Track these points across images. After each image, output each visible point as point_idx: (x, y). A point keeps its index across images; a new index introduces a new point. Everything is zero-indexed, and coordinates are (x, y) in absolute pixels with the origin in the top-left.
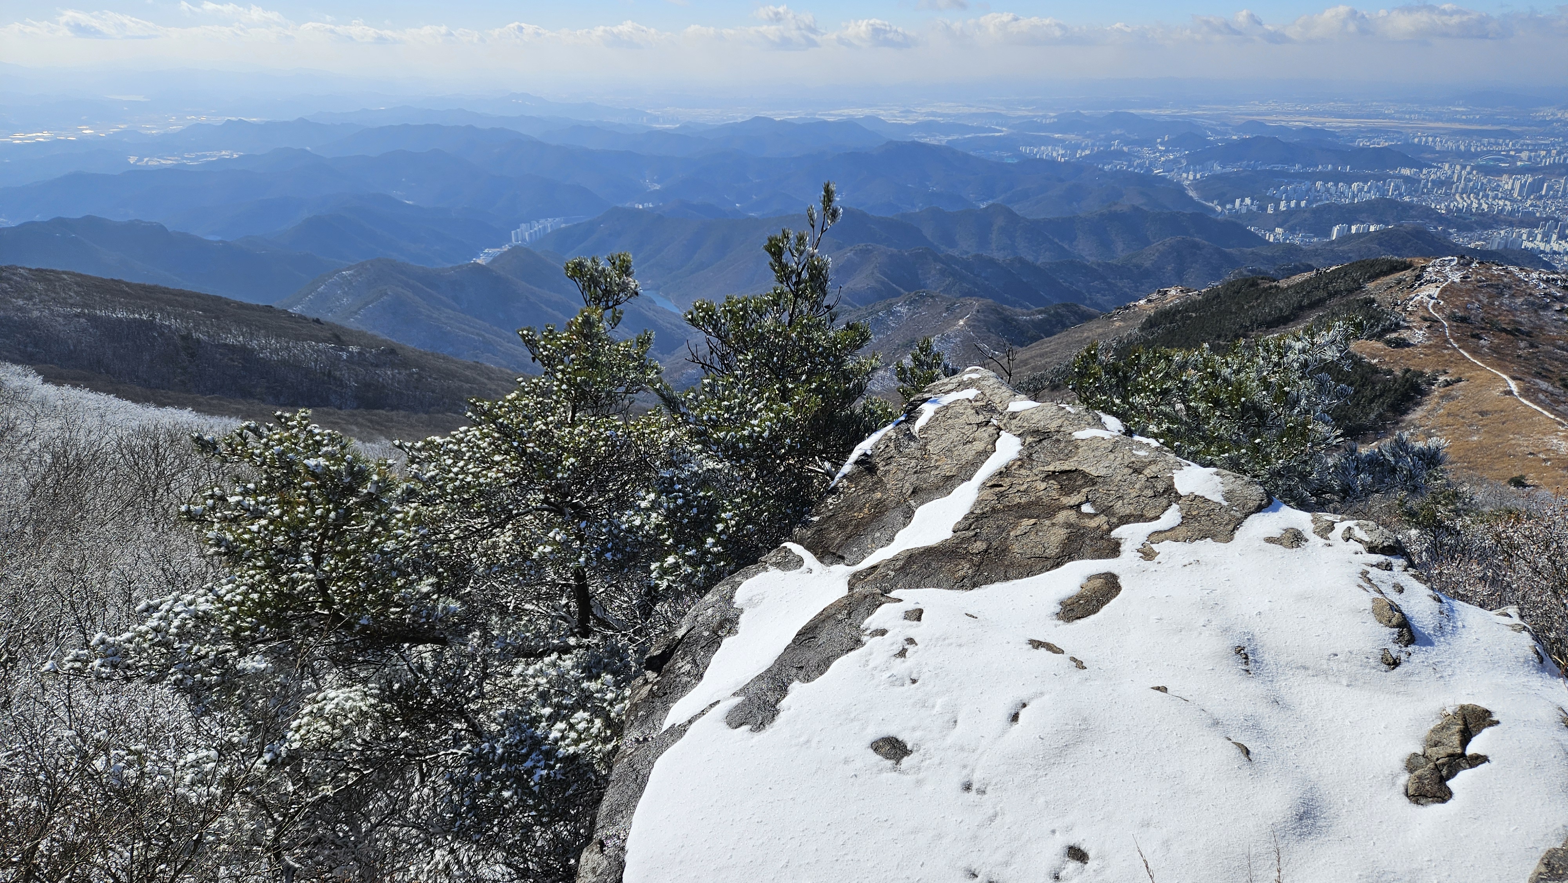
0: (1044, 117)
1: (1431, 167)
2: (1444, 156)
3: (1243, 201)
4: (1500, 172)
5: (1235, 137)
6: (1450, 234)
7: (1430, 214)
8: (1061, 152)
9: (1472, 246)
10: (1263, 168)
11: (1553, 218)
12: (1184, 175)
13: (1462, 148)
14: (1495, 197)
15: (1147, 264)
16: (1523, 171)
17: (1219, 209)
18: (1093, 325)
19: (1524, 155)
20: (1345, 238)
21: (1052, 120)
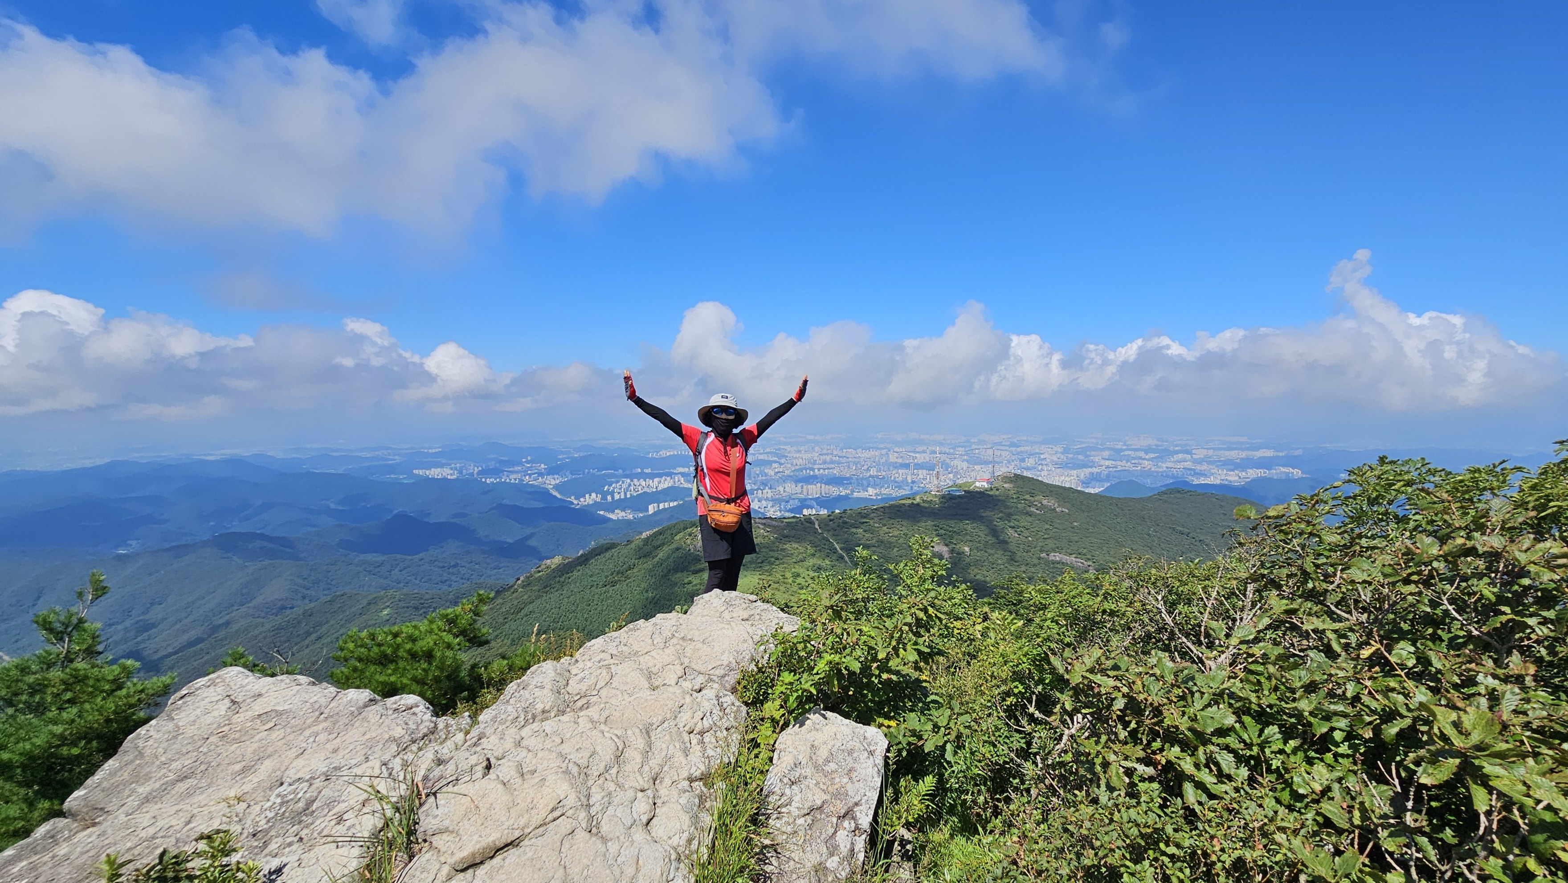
0: (430, 448)
3: (590, 496)
5: (576, 456)
8: (450, 472)
10: (599, 473)
12: (547, 482)
17: (576, 502)
20: (658, 512)
21: (437, 450)
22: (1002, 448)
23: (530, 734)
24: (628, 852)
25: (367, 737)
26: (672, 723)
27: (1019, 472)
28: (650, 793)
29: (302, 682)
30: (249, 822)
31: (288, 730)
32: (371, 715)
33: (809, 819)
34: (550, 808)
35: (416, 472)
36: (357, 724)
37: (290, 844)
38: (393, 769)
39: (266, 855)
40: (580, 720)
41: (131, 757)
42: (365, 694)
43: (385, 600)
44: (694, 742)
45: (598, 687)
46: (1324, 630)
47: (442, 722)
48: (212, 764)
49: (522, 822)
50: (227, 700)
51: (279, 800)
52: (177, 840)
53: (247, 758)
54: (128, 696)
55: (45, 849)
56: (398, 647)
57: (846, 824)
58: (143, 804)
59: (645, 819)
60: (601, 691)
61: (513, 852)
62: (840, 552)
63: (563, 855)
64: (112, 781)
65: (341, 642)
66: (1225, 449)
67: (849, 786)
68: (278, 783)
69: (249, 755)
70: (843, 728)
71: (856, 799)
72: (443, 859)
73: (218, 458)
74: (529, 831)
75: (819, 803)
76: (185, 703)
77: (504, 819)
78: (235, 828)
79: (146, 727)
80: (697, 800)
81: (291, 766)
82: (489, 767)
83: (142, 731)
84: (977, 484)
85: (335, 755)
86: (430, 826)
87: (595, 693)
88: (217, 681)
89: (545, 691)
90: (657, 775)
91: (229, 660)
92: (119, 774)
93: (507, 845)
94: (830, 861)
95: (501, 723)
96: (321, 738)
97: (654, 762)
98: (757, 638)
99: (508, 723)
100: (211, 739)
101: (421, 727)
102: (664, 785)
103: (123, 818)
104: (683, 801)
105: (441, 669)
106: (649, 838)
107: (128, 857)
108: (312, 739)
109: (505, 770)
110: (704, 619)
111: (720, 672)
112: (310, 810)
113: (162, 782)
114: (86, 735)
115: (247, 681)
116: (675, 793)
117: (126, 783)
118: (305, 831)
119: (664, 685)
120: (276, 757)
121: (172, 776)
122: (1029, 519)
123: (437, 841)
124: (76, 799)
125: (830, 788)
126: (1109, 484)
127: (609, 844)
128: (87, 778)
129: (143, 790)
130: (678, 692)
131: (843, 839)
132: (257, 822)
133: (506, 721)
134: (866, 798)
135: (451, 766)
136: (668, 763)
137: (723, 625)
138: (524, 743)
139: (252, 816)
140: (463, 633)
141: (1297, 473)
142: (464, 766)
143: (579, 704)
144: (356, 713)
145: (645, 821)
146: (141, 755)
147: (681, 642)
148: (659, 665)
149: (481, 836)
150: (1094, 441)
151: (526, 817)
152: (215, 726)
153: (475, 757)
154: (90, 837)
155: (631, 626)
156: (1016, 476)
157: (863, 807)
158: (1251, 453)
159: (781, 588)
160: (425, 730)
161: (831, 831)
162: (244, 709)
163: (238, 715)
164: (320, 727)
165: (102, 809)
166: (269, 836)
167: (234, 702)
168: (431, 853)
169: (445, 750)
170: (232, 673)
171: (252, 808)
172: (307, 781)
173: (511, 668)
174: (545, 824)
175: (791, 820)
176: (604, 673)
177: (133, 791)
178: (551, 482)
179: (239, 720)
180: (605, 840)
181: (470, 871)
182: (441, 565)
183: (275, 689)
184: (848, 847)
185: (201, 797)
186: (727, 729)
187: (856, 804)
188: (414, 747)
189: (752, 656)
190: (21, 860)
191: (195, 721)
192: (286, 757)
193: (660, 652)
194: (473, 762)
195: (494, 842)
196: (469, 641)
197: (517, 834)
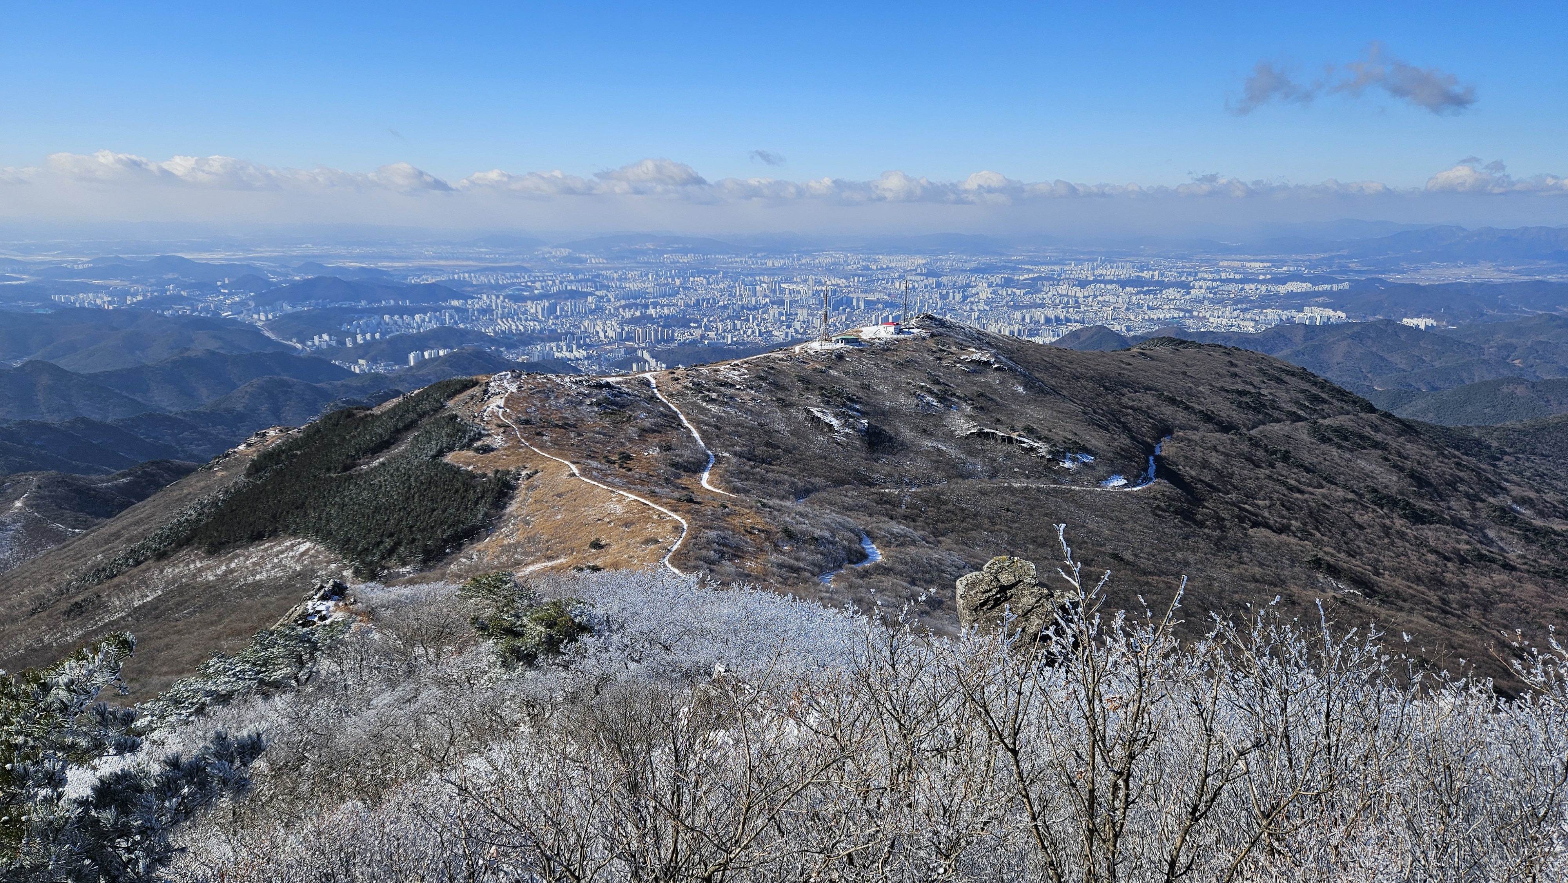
0: (75, 262)
1: (473, 298)
2: (481, 289)
3: (321, 337)
4: (524, 299)
5: (297, 278)
6: (502, 352)
7: (482, 337)
8: (106, 299)
9: (520, 360)
10: (332, 305)
11: (570, 333)
12: (256, 316)
13: (493, 281)
14: (526, 320)
15: (240, 408)
16: (541, 297)
17: (299, 346)
18: (192, 479)
19: (538, 285)
20: (422, 363)
27: (938, 315)
35: (55, 298)
62: (688, 425)
66: (1238, 281)
126: (1067, 331)
141: (1339, 316)
156: (935, 320)
158: (1274, 287)
178: (260, 317)
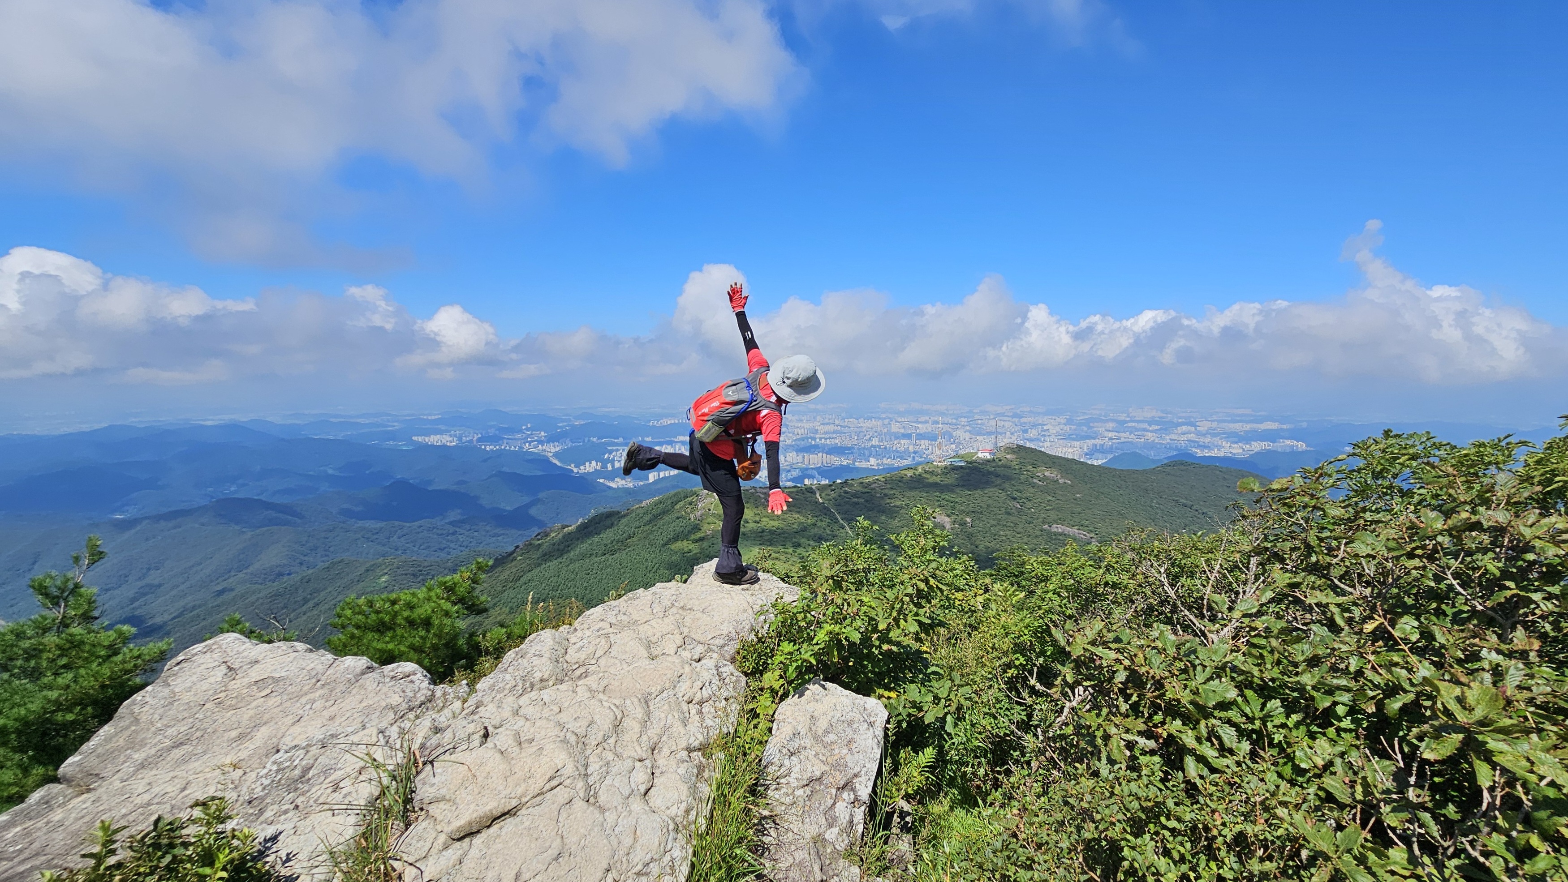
0: (430, 414)
3: (590, 463)
5: (576, 423)
8: (449, 439)
10: (599, 441)
12: (547, 449)
17: (576, 469)
21: (436, 417)
22: (1005, 418)
23: (528, 703)
24: (625, 821)
25: (364, 704)
26: (671, 693)
27: (1021, 443)
28: (648, 763)
29: (299, 648)
30: (245, 789)
31: (285, 697)
32: (368, 683)
33: (808, 790)
34: (547, 777)
35: (415, 438)
36: (354, 692)
37: (286, 812)
38: (390, 737)
39: (262, 823)
40: (578, 689)
41: (127, 722)
42: (362, 662)
43: (383, 567)
44: (693, 712)
45: (597, 656)
46: (1328, 604)
47: (439, 690)
48: (209, 730)
49: (520, 791)
50: (223, 668)
51: (275, 768)
52: (173, 807)
53: (243, 724)
54: (124, 662)
55: (39, 815)
56: (396, 614)
57: (845, 795)
58: (138, 770)
59: (643, 789)
60: (600, 660)
61: (510, 821)
62: (842, 522)
63: (561, 825)
64: (108, 747)
65: (338, 609)
66: (1229, 422)
67: (849, 758)
68: (275, 750)
69: (245, 722)
70: (843, 699)
71: (856, 770)
72: (439, 828)
73: (216, 423)
74: (526, 800)
75: (818, 774)
76: (180, 669)
77: (501, 788)
78: (231, 796)
79: (142, 693)
80: (695, 771)
81: (288, 733)
82: (486, 736)
83: (138, 697)
84: (980, 455)
85: (331, 722)
86: (427, 795)
87: (594, 662)
88: (214, 647)
89: (544, 660)
90: (656, 744)
91: (226, 626)
92: (114, 740)
93: (504, 814)
94: (829, 832)
95: (498, 692)
96: (318, 705)
97: (653, 732)
98: (757, 608)
99: (506, 692)
100: (207, 706)
101: (418, 695)
102: (663, 754)
103: (118, 784)
104: (682, 771)
105: (439, 636)
106: (647, 808)
107: (123, 823)
108: (308, 706)
109: (502, 739)
110: (704, 589)
111: (719, 642)
112: (307, 777)
113: (157, 748)
114: (82, 701)
115: (244, 647)
116: (673, 763)
117: (120, 750)
118: (301, 799)
119: (663, 654)
120: (272, 724)
121: (168, 743)
122: (1032, 490)
123: (433, 809)
124: (70, 765)
125: (829, 759)
126: (1112, 456)
127: (607, 814)
128: (82, 744)
129: (139, 756)
130: (677, 661)
131: (842, 810)
132: (253, 789)
133: (504, 689)
134: (865, 769)
135: (448, 735)
136: (667, 733)
137: (721, 595)
138: (521, 712)
139: (248, 783)
140: (461, 601)
141: (1301, 446)
142: (461, 734)
143: (578, 673)
144: (353, 680)
145: (643, 791)
146: (137, 721)
147: (681, 611)
148: (658, 635)
149: (478, 805)
150: (1098, 412)
151: (523, 786)
152: (211, 692)
153: (472, 726)
154: (84, 802)
155: (630, 595)
156: (1019, 447)
157: (863, 779)
158: (1255, 426)
159: (782, 557)
160: (423, 698)
161: (830, 802)
162: (240, 675)
163: (234, 682)
164: (317, 694)
165: (97, 775)
166: (264, 803)
167: (230, 669)
168: (427, 822)
169: (443, 718)
170: (229, 639)
171: (248, 775)
172: (304, 748)
173: (509, 636)
174: (542, 793)
175: (790, 791)
176: (603, 642)
177: (129, 757)
178: (550, 450)
179: (236, 687)
180: (602, 810)
181: (467, 840)
182: (440, 532)
183: (272, 656)
184: (847, 818)
185: (196, 764)
186: (726, 699)
187: (856, 776)
188: (411, 716)
189: (752, 626)
190: (15, 826)
191: (191, 687)
192: (283, 724)
193: (660, 621)
194: (471, 731)
195: (491, 811)
196: (467, 608)
197: (514, 803)
